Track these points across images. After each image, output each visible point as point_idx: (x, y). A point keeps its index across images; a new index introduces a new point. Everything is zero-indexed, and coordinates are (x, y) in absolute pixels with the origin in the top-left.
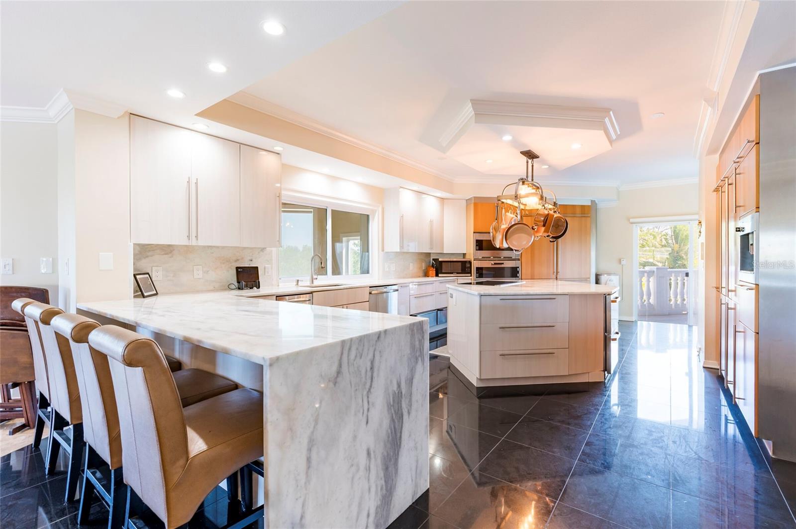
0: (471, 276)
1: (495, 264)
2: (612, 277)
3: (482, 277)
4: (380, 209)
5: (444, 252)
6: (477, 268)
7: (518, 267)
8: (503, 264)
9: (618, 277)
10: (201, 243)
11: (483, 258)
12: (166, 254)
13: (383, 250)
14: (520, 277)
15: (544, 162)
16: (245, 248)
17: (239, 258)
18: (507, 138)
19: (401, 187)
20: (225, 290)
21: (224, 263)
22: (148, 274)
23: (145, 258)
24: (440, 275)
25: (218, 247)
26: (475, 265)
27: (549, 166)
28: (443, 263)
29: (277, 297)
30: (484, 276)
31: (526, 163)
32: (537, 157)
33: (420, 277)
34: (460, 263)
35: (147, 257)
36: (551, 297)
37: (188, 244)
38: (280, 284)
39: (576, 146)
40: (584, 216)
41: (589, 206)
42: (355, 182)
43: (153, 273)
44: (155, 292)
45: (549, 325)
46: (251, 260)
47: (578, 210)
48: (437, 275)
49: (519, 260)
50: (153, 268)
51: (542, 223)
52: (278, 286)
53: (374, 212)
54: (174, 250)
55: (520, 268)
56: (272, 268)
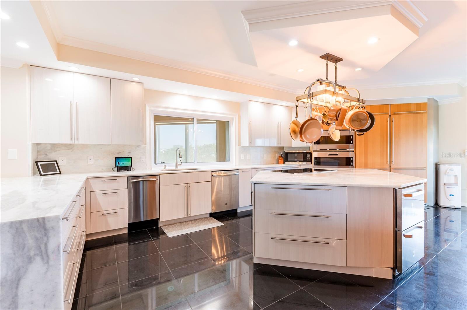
0: (311, 163)
1: (330, 155)
2: (454, 167)
3: (320, 165)
4: (237, 117)
5: (293, 146)
6: (315, 158)
7: (352, 157)
8: (338, 154)
9: (460, 167)
10: (81, 142)
11: (320, 150)
12: (69, 149)
13: (239, 145)
14: (354, 165)
15: (352, 65)
16: (125, 145)
17: (120, 152)
18: (293, 43)
19: (249, 100)
20: (111, 171)
21: (109, 155)
22: (56, 161)
23: (54, 152)
24: (286, 163)
25: (105, 145)
26: (315, 155)
27: (363, 68)
28: (289, 154)
29: (128, 177)
30: (321, 164)
31: (326, 66)
32: (341, 60)
33: (273, 164)
34: (303, 154)
35: (56, 151)
36: (325, 188)
37: (72, 143)
38: (152, 168)
39: (373, 41)
40: (420, 113)
41: (425, 103)
42: (215, 99)
43: (60, 161)
44: (58, 172)
45: (323, 214)
46: (130, 153)
47: (413, 108)
48: (284, 163)
49: (353, 152)
50: (60, 158)
51: (335, 118)
52: (151, 169)
53: (232, 119)
54: (74, 147)
55: (354, 158)
56: (145, 158)
